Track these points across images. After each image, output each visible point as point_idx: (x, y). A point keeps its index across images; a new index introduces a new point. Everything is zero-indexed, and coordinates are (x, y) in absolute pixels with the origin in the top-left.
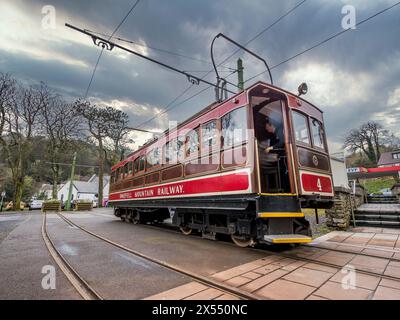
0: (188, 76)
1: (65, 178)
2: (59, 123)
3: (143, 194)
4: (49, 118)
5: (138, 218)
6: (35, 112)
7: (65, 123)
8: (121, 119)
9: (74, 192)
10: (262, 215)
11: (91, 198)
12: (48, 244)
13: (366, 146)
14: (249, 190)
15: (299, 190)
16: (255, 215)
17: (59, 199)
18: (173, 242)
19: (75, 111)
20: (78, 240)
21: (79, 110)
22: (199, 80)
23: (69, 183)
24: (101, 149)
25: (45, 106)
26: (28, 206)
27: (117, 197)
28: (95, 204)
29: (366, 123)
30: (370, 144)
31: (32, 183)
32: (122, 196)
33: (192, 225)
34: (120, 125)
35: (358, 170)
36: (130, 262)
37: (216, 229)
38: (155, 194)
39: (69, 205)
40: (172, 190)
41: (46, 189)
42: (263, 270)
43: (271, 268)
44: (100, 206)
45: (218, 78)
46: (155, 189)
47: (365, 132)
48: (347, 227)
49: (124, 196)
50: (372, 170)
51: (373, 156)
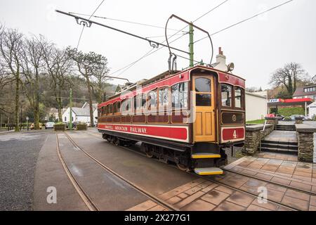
0: (150, 41)
1: (66, 104)
2: (56, 65)
3: (120, 128)
4: (49, 63)
5: (118, 142)
6: (39, 58)
7: (60, 65)
8: (102, 61)
9: (74, 115)
10: (194, 156)
11: (85, 120)
12: (64, 165)
13: (287, 82)
14: (187, 141)
15: (220, 140)
16: (190, 156)
17: (64, 121)
18: (140, 165)
19: (67, 56)
20: (81, 162)
21: (70, 55)
22: (158, 44)
23: (69, 109)
24: (89, 84)
25: (45, 53)
26: (44, 125)
27: (103, 126)
28: (88, 124)
29: (290, 63)
30: (290, 80)
31: (44, 108)
32: (106, 127)
33: (152, 152)
34: (102, 66)
35: (278, 100)
36: (114, 183)
37: (167, 158)
38: (129, 131)
39: (71, 126)
40: (140, 130)
41: (53, 112)
42: (190, 192)
43: (196, 189)
44: (92, 126)
45: (170, 53)
46: (129, 127)
47: (288, 71)
48: (255, 152)
49: (108, 127)
50: (288, 100)
51: (290, 89)
